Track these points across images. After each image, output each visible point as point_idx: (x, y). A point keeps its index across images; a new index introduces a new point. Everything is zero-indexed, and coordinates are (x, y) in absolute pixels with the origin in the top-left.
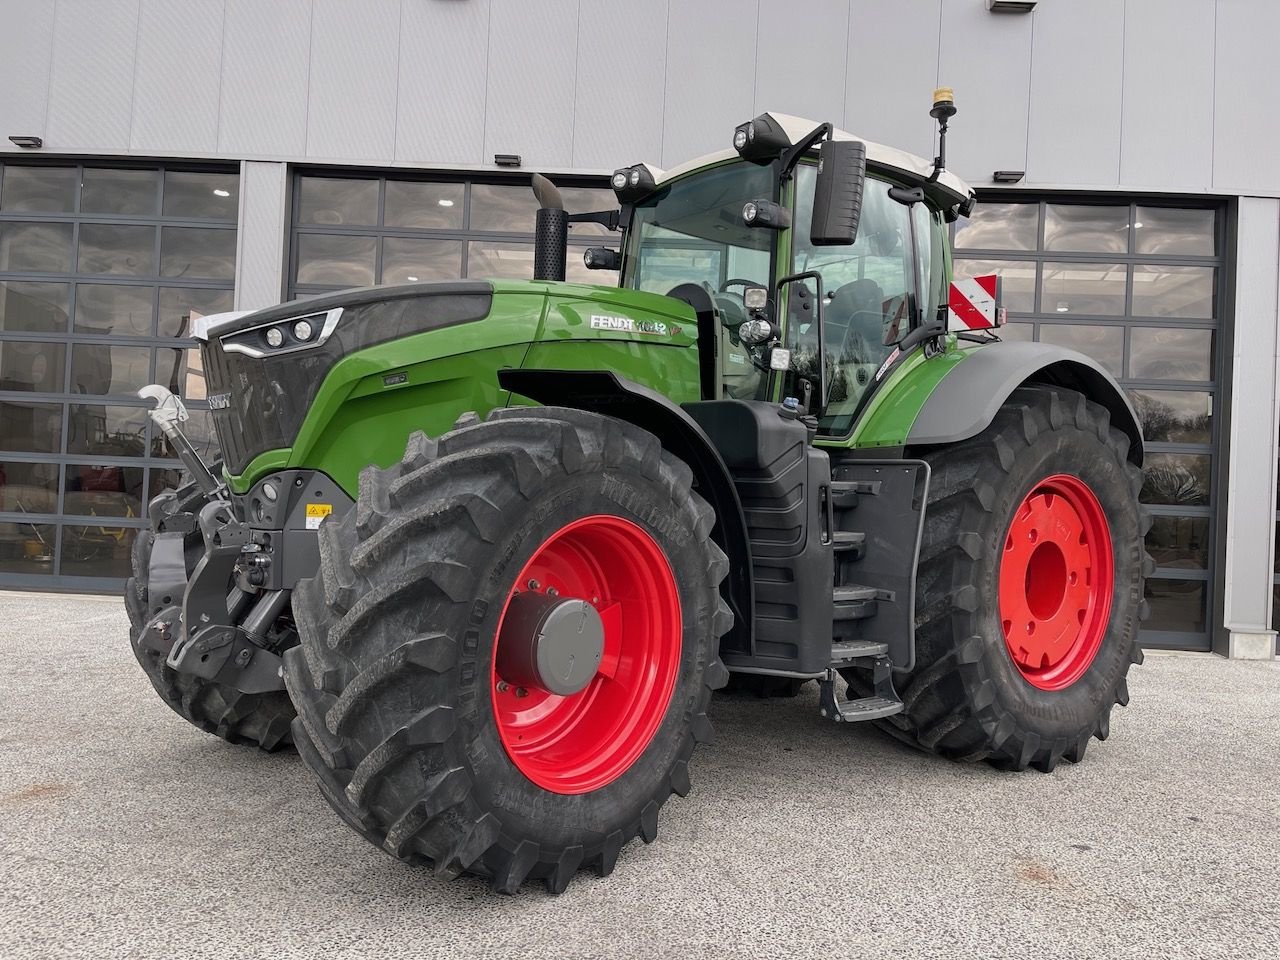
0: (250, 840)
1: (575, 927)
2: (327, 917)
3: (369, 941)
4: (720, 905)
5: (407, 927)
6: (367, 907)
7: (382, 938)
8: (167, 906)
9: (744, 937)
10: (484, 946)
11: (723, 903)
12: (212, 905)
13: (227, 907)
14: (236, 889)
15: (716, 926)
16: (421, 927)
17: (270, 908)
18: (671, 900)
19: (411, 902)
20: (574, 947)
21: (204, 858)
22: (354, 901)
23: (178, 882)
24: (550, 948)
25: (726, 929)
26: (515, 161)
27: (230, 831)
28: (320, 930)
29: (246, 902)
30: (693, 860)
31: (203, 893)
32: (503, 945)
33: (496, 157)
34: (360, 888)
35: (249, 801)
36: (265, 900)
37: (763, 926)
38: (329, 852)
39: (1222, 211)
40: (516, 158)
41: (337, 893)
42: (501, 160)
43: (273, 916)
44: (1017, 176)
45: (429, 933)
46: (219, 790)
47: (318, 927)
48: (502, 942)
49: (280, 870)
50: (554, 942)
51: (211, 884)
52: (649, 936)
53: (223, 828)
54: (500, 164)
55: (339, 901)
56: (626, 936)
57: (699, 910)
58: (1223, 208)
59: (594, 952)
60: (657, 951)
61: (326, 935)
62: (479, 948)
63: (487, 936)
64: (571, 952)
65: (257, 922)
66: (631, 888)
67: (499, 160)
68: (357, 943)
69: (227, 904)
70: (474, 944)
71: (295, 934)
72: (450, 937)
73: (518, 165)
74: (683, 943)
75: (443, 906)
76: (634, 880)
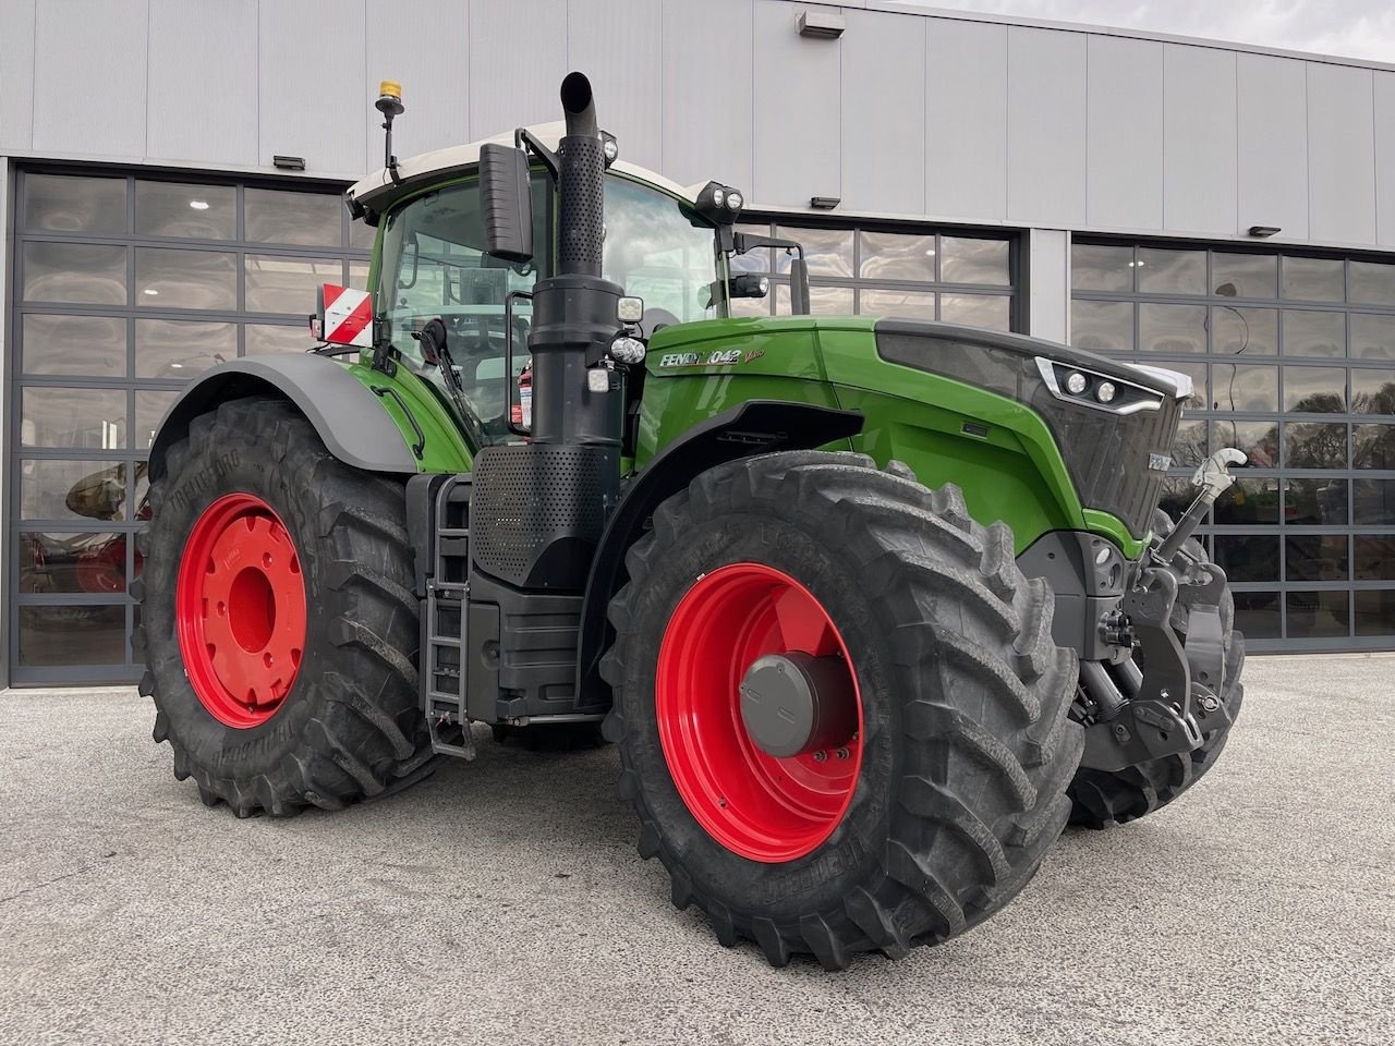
0: (92, 952)
1: (492, 988)
2: (214, 1018)
3: (271, 1035)
4: (632, 946)
5: (310, 1016)
6: (257, 1003)
7: (287, 1031)
8: (20, 1031)
9: (664, 972)
10: (401, 1021)
11: (634, 943)
12: (74, 1023)
13: (93, 1023)
14: (96, 1003)
15: (633, 965)
16: (326, 1014)
17: (145, 1018)
18: (583, 948)
19: (306, 991)
20: (496, 1006)
21: (43, 976)
22: (239, 999)
23: (23, 1005)
24: (472, 1012)
25: (644, 967)
26: (299, 164)
27: (63, 945)
28: (212, 1032)
29: (114, 1015)
30: (594, 909)
31: (58, 1013)
32: (421, 1017)
33: (276, 158)
34: (240, 985)
35: (72, 911)
36: (137, 1011)
37: (678, 959)
38: (191, 954)
39: (1016, 240)
40: (299, 160)
41: (216, 993)
42: (280, 162)
43: (152, 1025)
44: (833, 203)
45: (336, 1017)
46: (31, 903)
47: (209, 1030)
48: (419, 1014)
49: (140, 979)
50: (475, 1006)
51: (64, 1002)
52: (570, 985)
53: (54, 943)
54: (279, 167)
55: (222, 1001)
56: (548, 989)
57: (613, 954)
58: (1017, 238)
59: (518, 1008)
60: (582, 998)
61: (219, 1036)
62: (396, 1024)
63: (401, 1011)
64: (495, 1012)
65: (135, 1033)
66: (538, 943)
67: (279, 162)
68: (259, 1039)
69: (91, 1020)
70: (389, 1021)
71: (184, 1039)
72: (361, 1018)
73: (302, 169)
74: (605, 986)
75: (342, 989)
76: (540, 935)
